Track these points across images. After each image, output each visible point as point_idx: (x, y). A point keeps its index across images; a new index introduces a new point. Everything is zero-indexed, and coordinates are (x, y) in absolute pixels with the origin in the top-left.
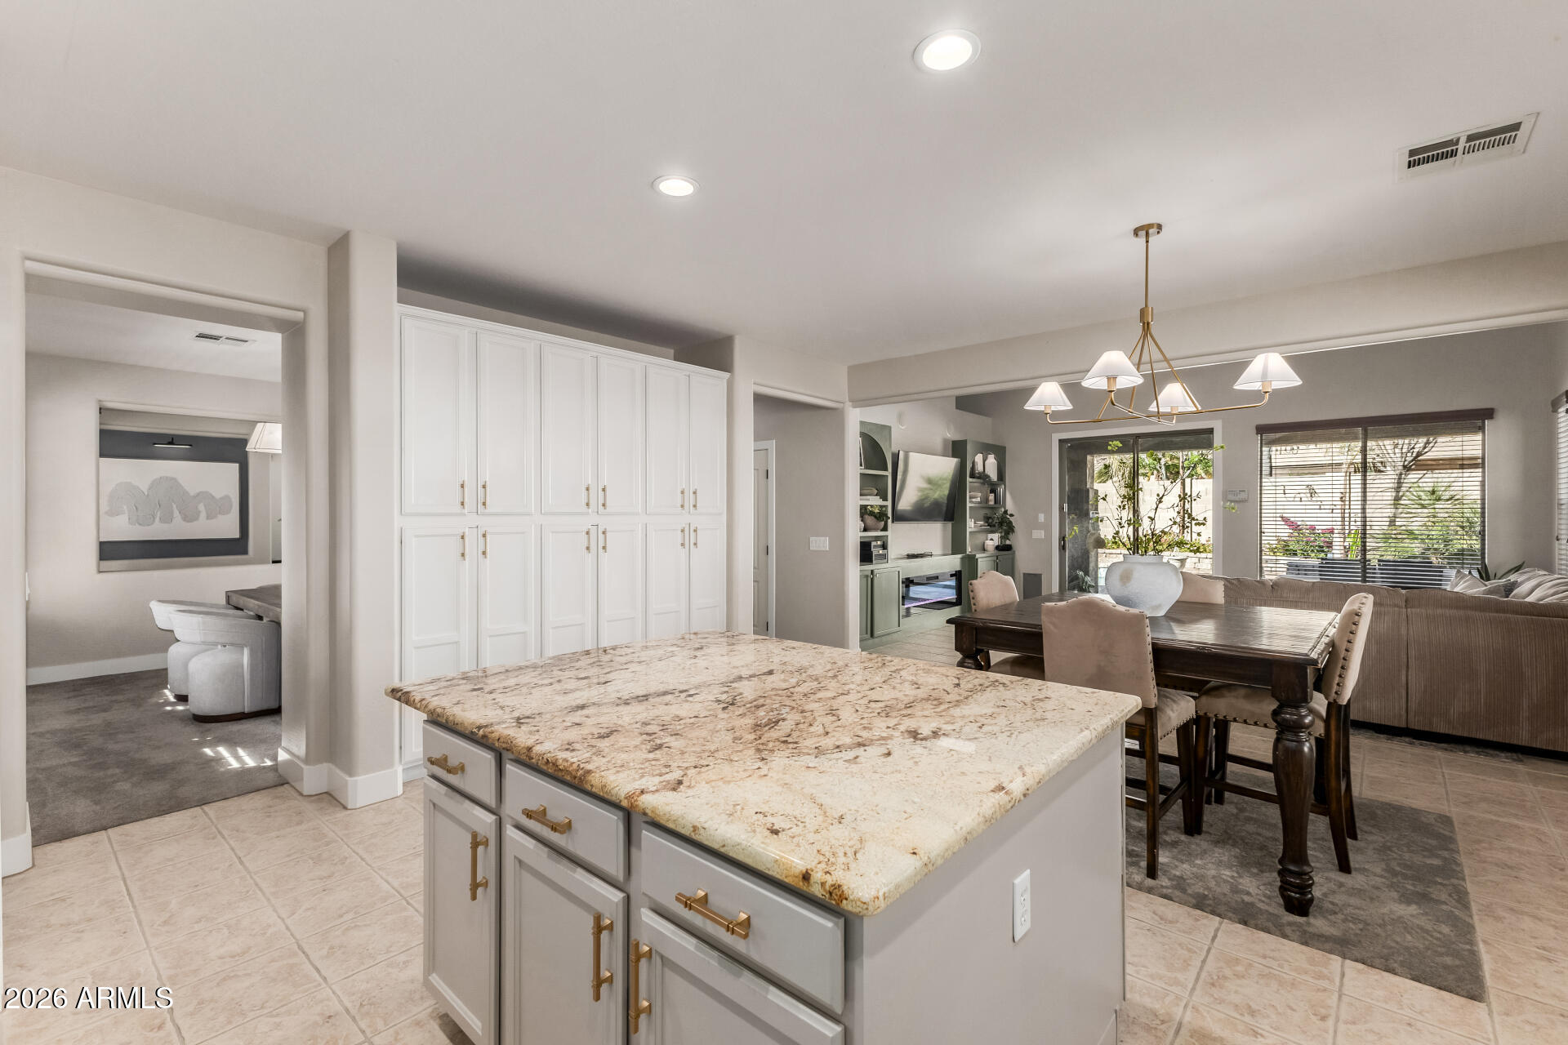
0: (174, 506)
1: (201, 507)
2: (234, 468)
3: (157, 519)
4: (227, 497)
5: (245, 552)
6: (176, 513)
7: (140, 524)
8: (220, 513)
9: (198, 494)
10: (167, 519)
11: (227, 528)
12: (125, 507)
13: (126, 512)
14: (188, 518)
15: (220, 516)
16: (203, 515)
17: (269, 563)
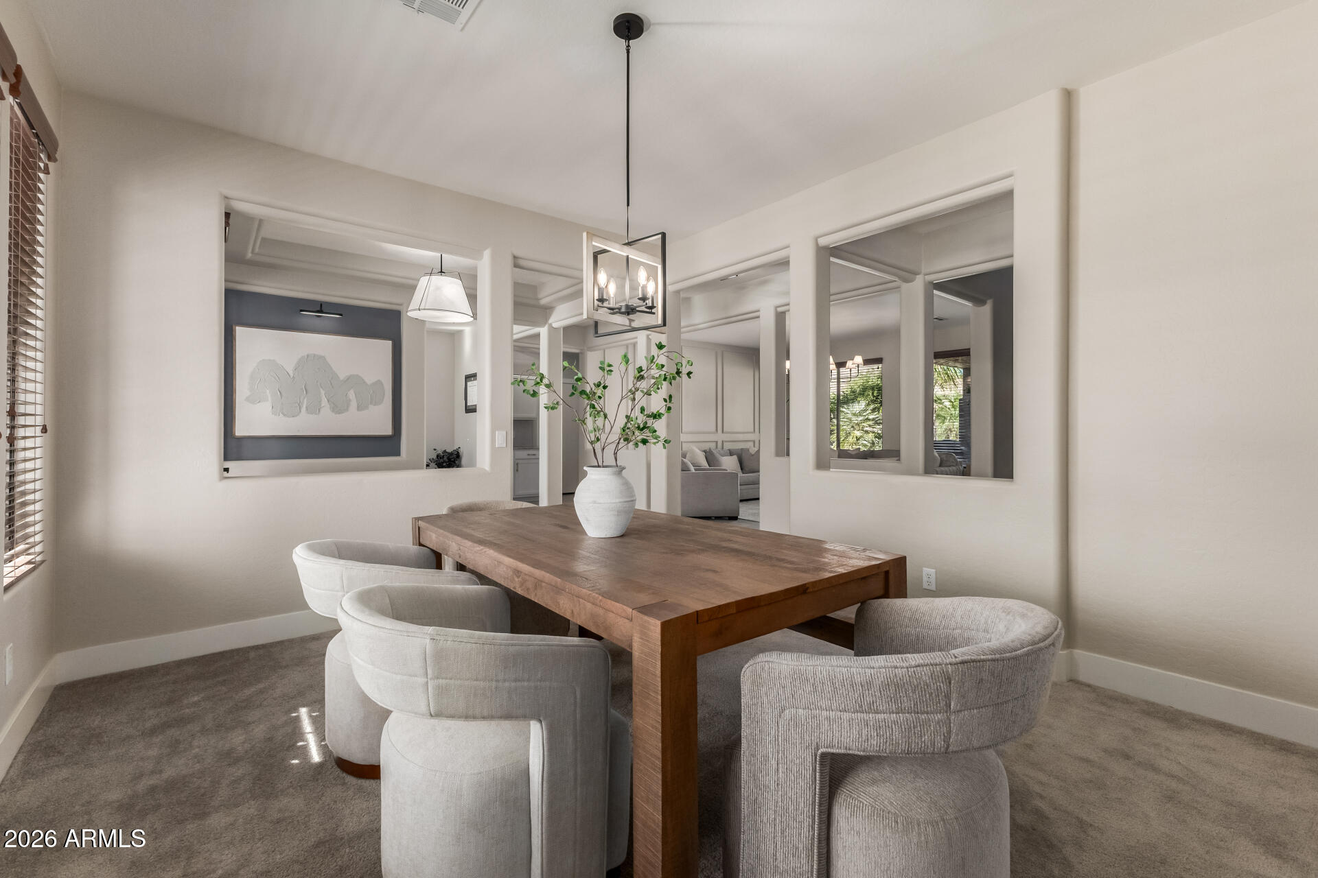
0: (323, 392)
1: (351, 394)
2: (387, 345)
3: (304, 409)
4: (379, 383)
5: (397, 453)
6: (324, 401)
7: (284, 415)
8: (371, 403)
9: (349, 378)
10: (314, 409)
11: (377, 422)
12: (268, 391)
13: (270, 398)
14: (338, 408)
15: (371, 407)
16: (354, 404)
17: (423, 468)
